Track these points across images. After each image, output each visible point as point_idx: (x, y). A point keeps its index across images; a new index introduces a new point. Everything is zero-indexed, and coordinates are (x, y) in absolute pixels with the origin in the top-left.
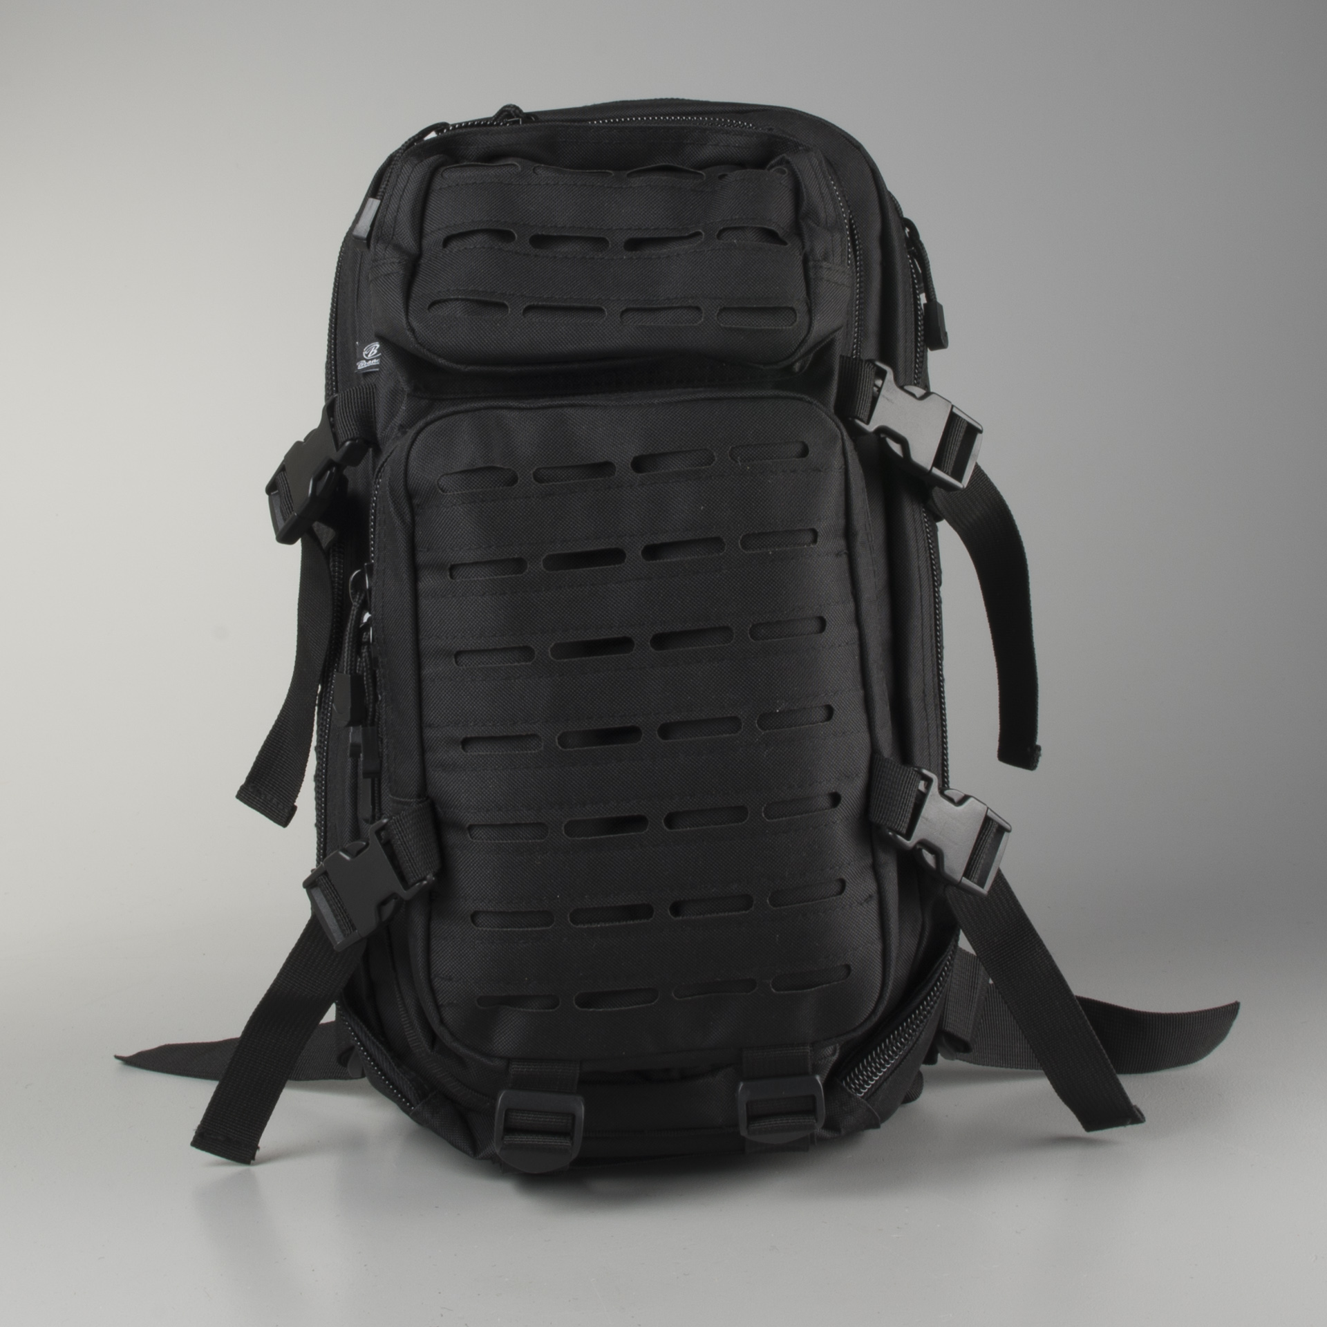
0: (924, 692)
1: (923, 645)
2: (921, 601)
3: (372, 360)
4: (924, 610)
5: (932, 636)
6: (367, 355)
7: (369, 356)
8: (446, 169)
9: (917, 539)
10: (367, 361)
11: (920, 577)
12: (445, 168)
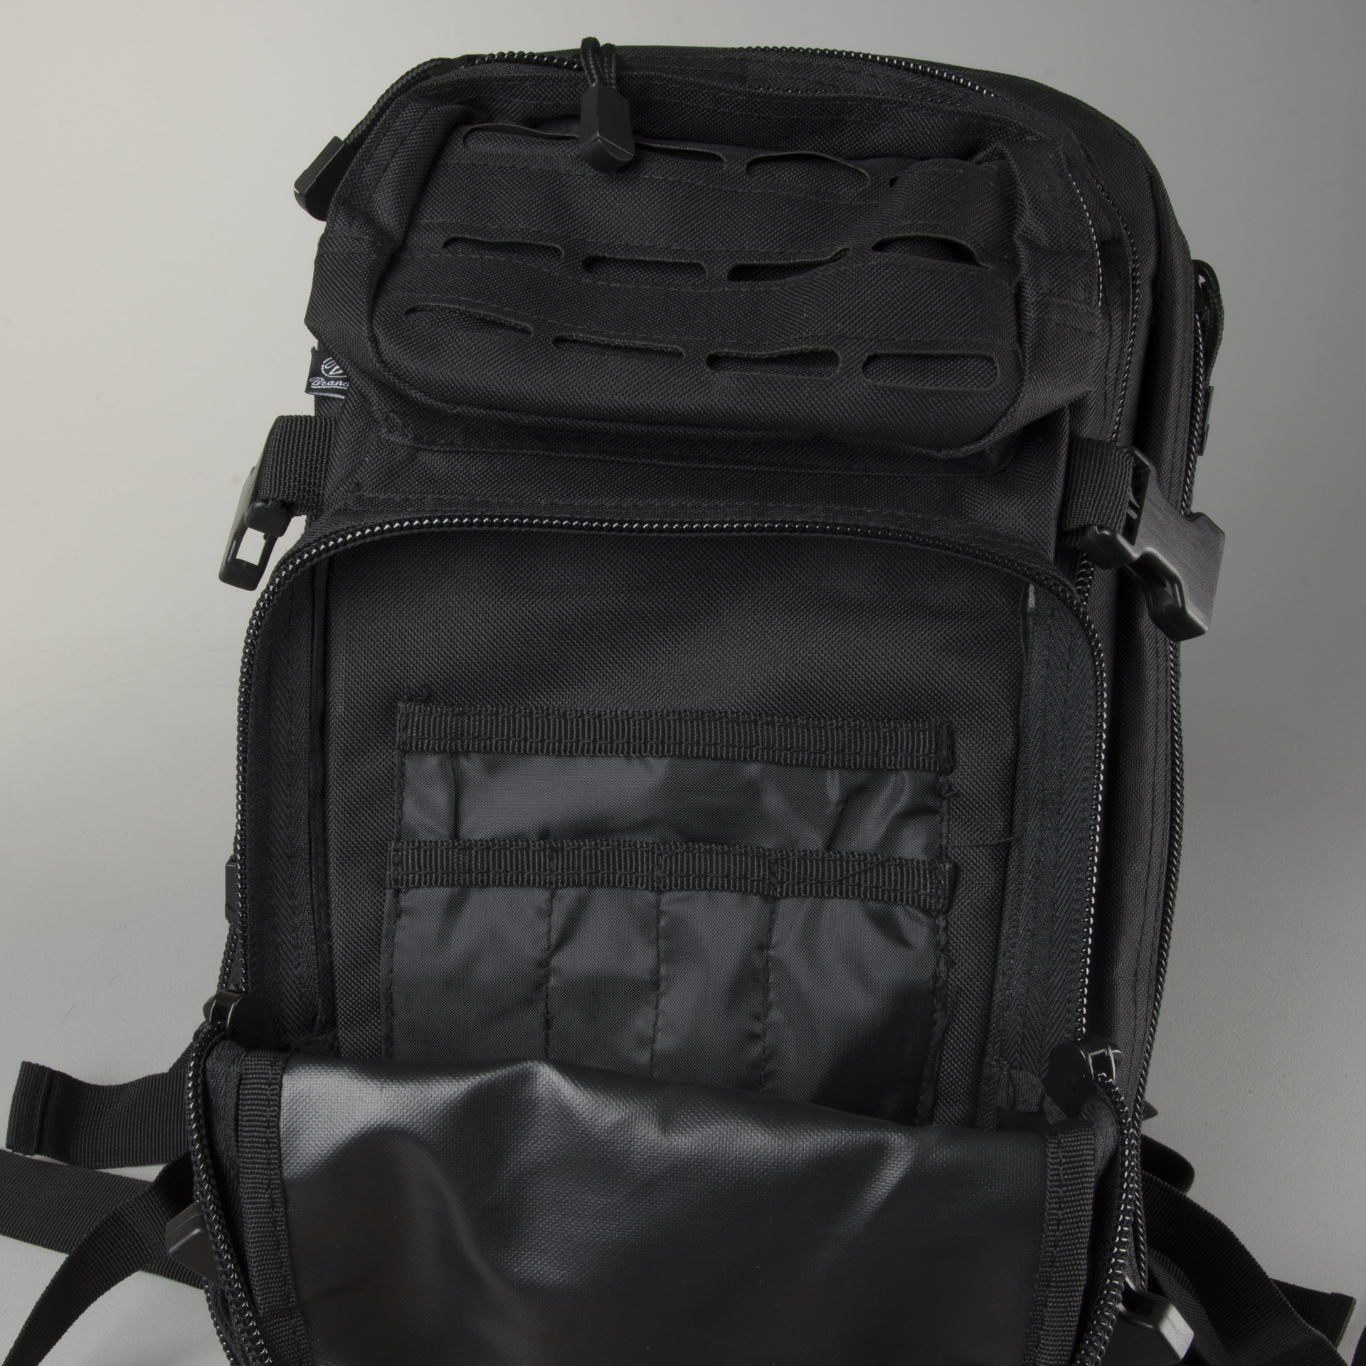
0: (1136, 975)
1: (1145, 904)
2: (1152, 837)
3: (336, 380)
4: (1153, 851)
5: (1160, 890)
6: (328, 371)
7: (331, 373)
8: (472, 131)
9: (1156, 743)
10: (328, 380)
11: (1153, 800)
12: (469, 128)
